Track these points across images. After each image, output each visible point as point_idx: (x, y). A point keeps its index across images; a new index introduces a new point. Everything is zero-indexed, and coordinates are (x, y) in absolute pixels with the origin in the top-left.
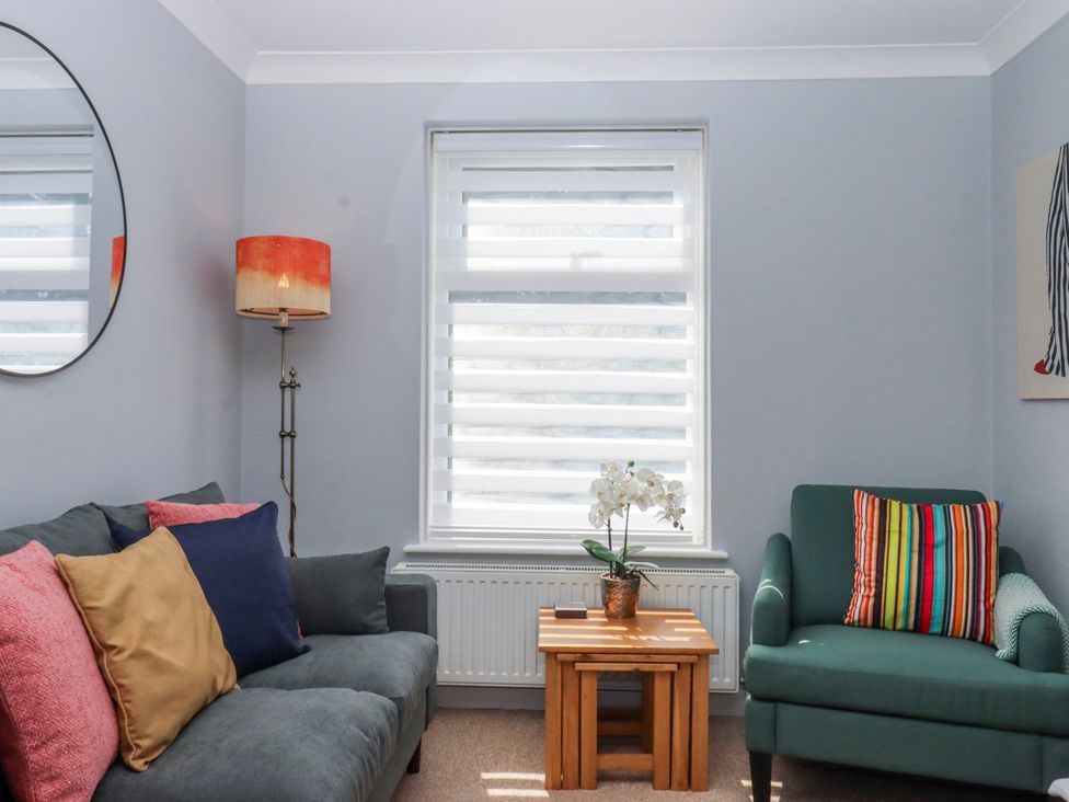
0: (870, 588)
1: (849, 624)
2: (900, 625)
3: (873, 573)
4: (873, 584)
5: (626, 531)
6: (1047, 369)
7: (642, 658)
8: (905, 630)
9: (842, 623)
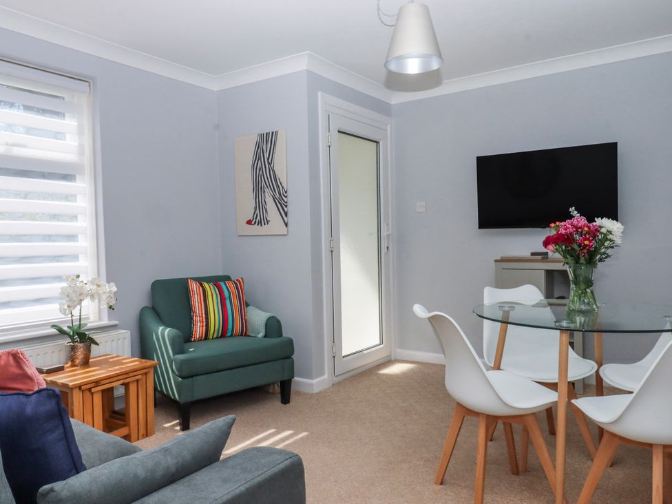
0: (203, 322)
1: (194, 341)
2: (215, 336)
3: (204, 315)
4: (204, 320)
5: (80, 316)
6: (253, 223)
7: (125, 376)
8: (217, 338)
9: (191, 341)
